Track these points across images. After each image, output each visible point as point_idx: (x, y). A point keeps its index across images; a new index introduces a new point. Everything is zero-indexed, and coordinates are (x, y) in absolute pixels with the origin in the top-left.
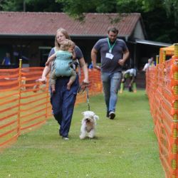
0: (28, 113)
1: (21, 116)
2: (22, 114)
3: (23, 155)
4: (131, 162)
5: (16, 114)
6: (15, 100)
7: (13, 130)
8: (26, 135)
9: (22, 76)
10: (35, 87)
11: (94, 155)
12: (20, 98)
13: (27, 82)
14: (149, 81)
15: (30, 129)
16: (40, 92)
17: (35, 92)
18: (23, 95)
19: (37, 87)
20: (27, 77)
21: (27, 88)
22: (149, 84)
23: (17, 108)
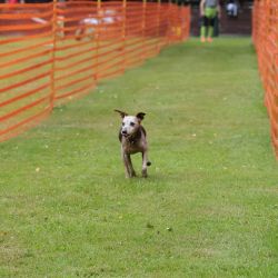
0: (67, 72)
1: (56, 77)
2: (57, 75)
3: (58, 139)
4: (228, 150)
5: (48, 74)
6: (47, 52)
7: (43, 100)
8: (64, 107)
9: (58, 14)
10: (78, 32)
11: (170, 138)
12: (55, 49)
13: (66, 24)
14: (257, 23)
15: (70, 97)
16: (86, 39)
17: (78, 39)
18: (60, 44)
19: (82, 32)
20: (66, 15)
21: (66, 33)
22: (257, 28)
23: (50, 65)
